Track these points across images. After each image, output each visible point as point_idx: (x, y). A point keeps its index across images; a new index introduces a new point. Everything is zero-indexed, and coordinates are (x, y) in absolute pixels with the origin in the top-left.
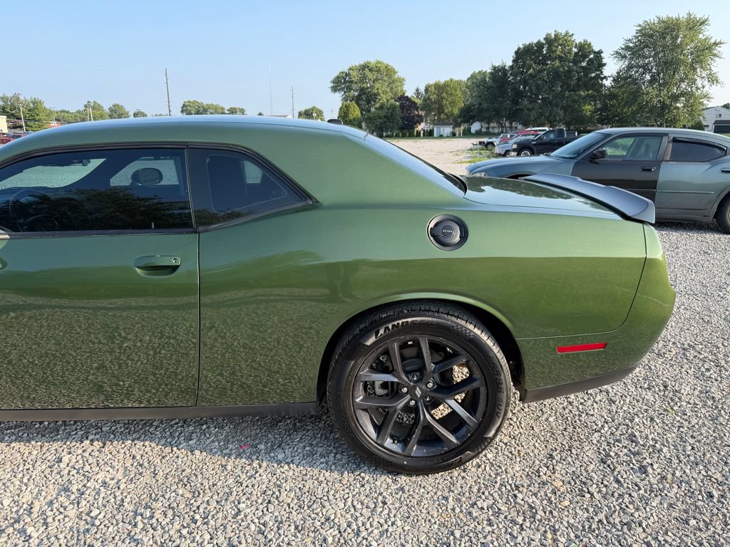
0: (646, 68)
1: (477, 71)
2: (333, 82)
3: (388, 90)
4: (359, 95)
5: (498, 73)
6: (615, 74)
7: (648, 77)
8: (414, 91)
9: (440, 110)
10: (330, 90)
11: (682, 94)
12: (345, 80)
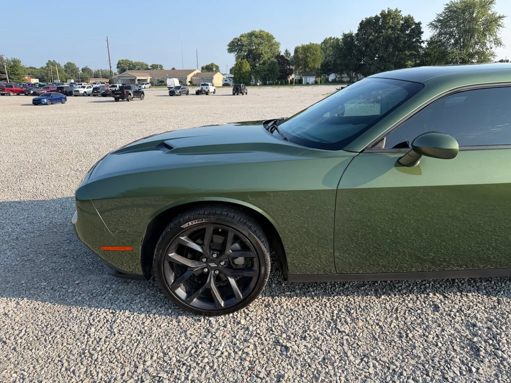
0: (451, 35)
1: (328, 38)
2: (229, 46)
3: (269, 51)
4: (248, 55)
5: (348, 38)
6: (429, 39)
7: (453, 41)
8: (284, 52)
9: (306, 65)
10: (227, 51)
11: (477, 53)
12: (237, 43)
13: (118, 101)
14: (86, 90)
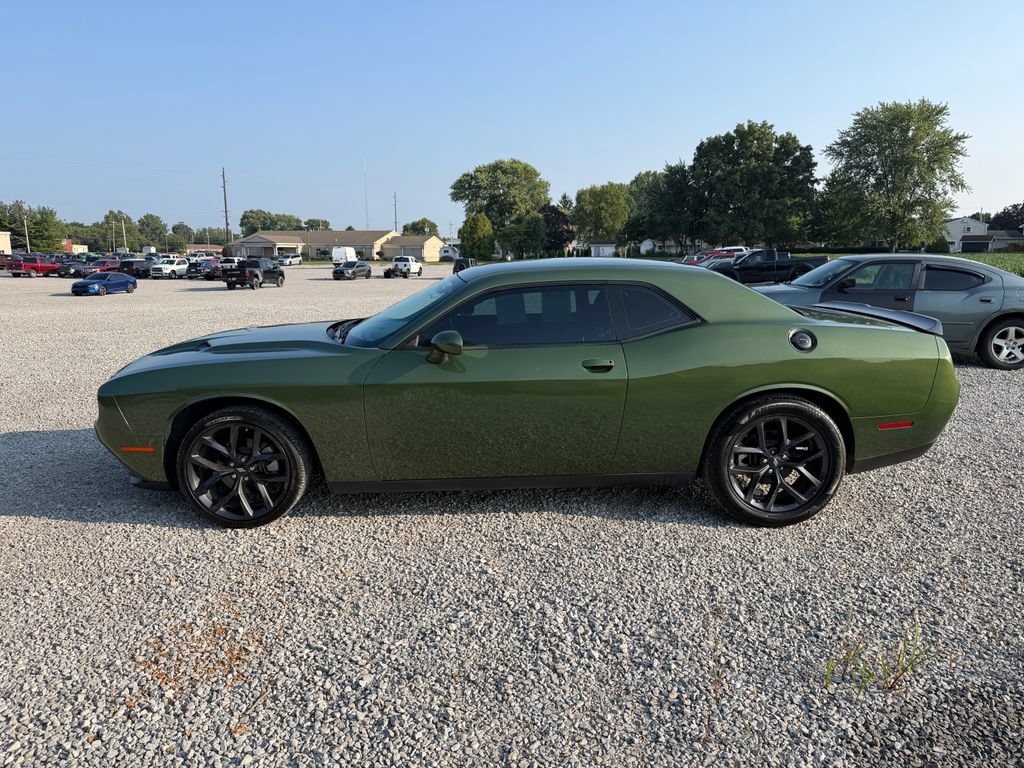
0: (869, 169)
1: (643, 172)
2: (454, 187)
3: (528, 197)
4: (489, 205)
5: (675, 174)
6: (829, 176)
7: (872, 180)
8: (560, 199)
9: (598, 224)
10: (449, 198)
11: (918, 202)
12: (470, 185)
13: (234, 288)
14: (175, 267)
